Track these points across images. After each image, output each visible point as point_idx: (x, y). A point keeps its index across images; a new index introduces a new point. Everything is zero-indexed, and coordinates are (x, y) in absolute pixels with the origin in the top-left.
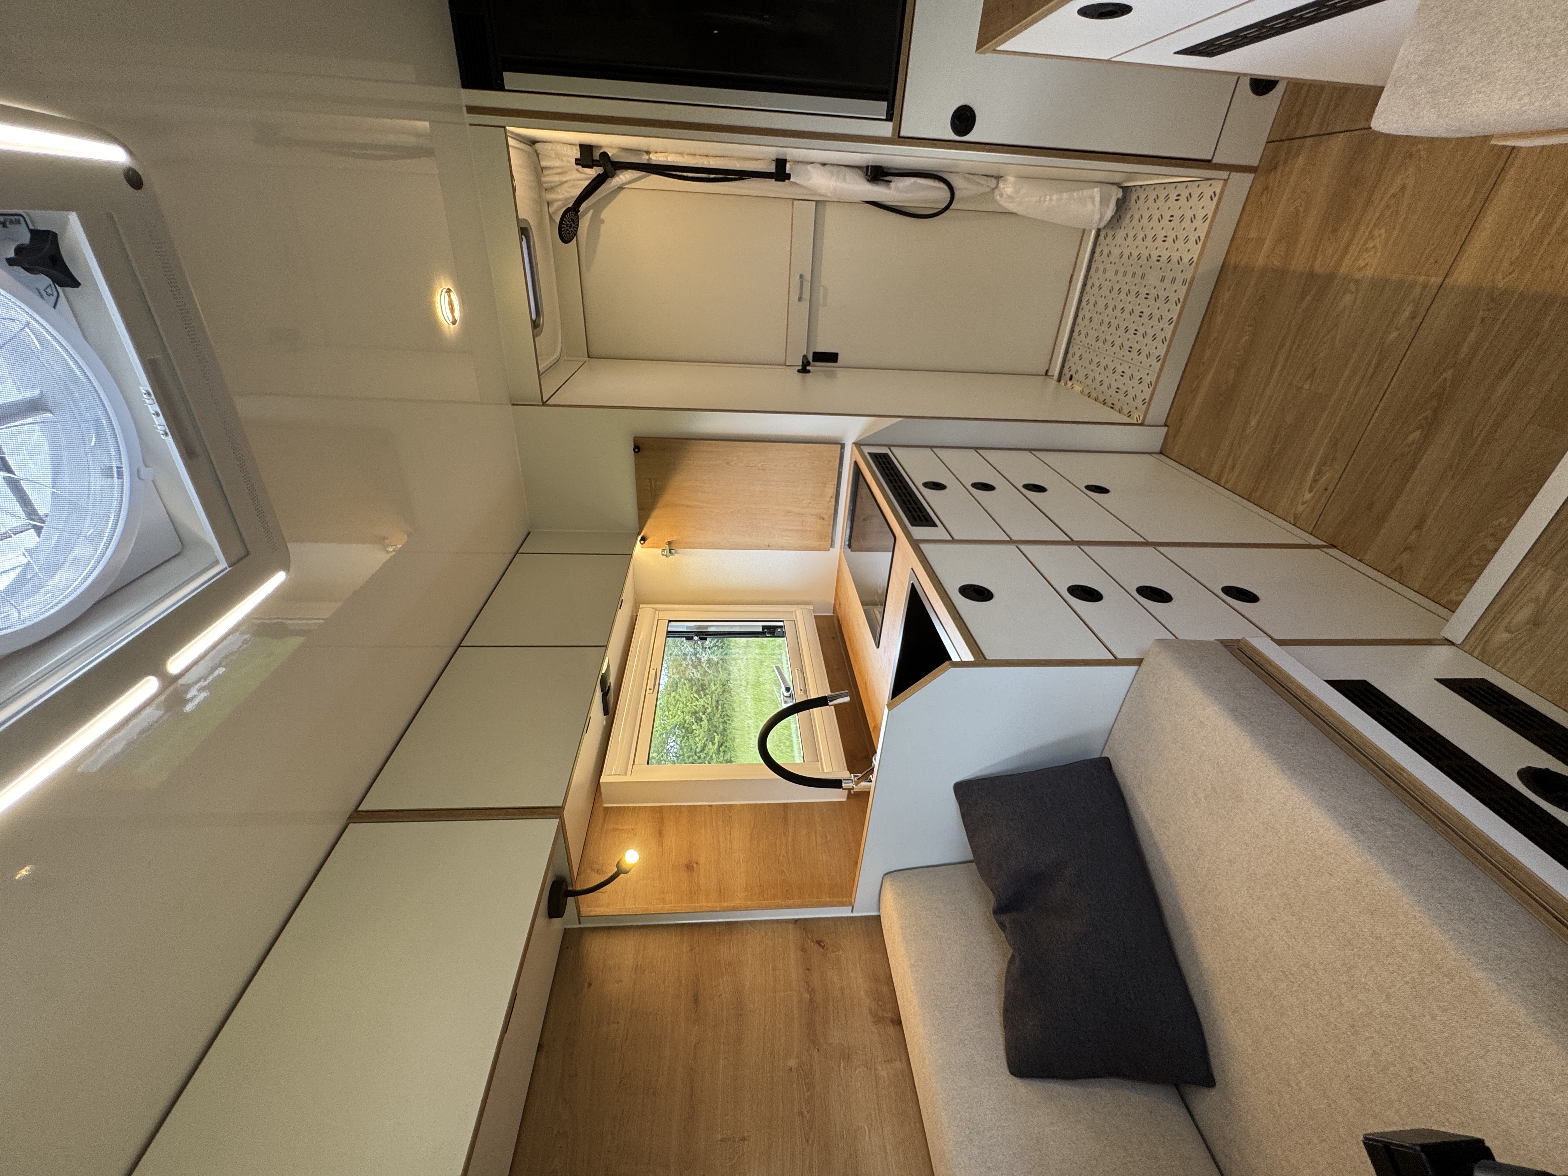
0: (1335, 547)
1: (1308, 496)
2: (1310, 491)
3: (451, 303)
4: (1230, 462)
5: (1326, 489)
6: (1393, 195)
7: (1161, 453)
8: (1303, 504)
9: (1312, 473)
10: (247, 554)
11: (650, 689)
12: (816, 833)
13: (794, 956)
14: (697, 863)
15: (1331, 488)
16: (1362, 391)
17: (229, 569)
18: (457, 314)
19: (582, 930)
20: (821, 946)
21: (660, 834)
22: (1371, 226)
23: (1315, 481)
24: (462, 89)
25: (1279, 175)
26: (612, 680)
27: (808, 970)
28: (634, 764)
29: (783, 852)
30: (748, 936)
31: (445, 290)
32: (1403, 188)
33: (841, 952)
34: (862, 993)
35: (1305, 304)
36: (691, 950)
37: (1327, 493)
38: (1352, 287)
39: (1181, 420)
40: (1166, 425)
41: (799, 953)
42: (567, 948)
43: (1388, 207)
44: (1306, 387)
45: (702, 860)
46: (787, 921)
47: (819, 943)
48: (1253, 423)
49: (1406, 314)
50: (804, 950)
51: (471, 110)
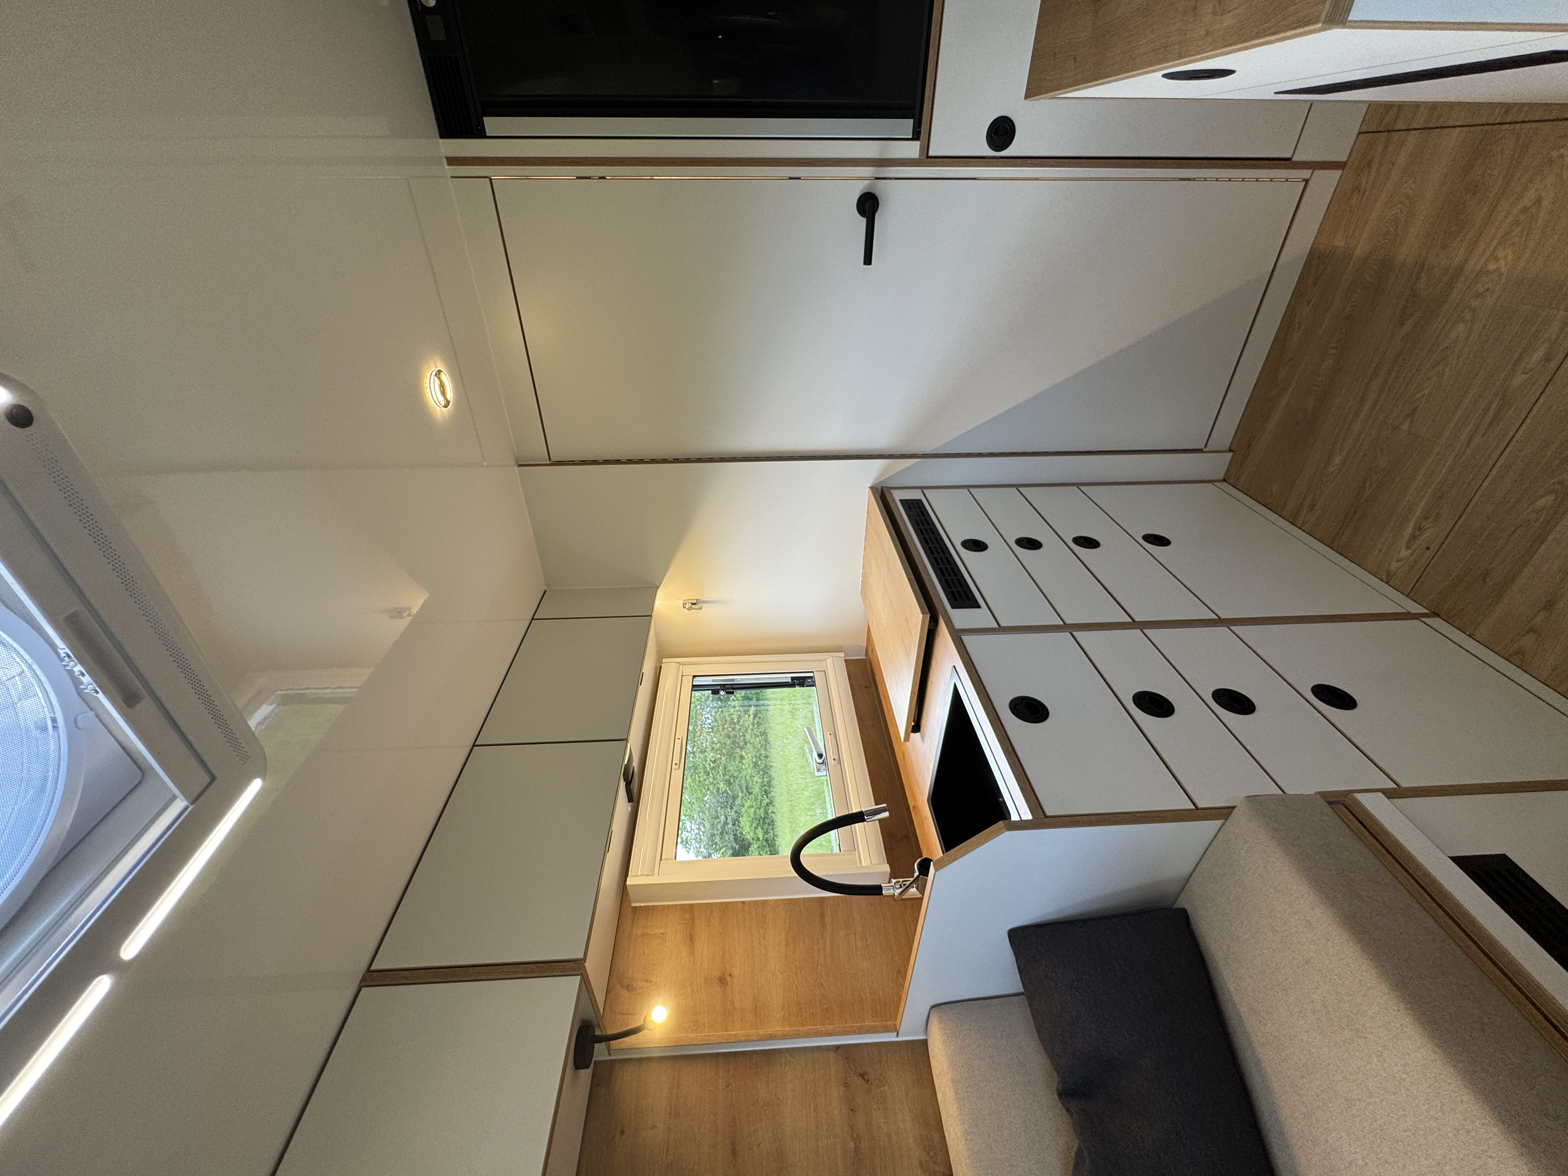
0: (1438, 616)
1: (1404, 553)
2: (1408, 547)
3: (442, 386)
4: (1308, 501)
5: (1428, 549)
6: (1525, 210)
7: (1224, 480)
8: (1398, 561)
9: (1409, 528)
10: (213, 778)
11: (676, 764)
12: (855, 934)
13: (836, 1092)
14: (730, 975)
15: (1434, 547)
16: (1477, 440)
17: (191, 808)
18: (450, 395)
19: (613, 1062)
20: (864, 1080)
21: (692, 939)
22: (1494, 244)
23: (1414, 537)
24: (441, 141)
25: (1373, 173)
26: (635, 764)
27: (852, 1110)
28: (661, 859)
29: (821, 961)
30: (787, 1067)
31: (434, 373)
32: (1539, 201)
33: (886, 1088)
34: (911, 1140)
35: (1405, 329)
36: (728, 1086)
37: (1429, 553)
38: (1468, 316)
39: (1249, 446)
40: (1230, 450)
41: (842, 1089)
42: (598, 1085)
43: (1516, 223)
44: (1405, 427)
45: (736, 972)
46: (828, 1048)
47: (862, 1075)
48: (1338, 460)
49: (1538, 355)
50: (846, 1085)
51: (453, 161)
